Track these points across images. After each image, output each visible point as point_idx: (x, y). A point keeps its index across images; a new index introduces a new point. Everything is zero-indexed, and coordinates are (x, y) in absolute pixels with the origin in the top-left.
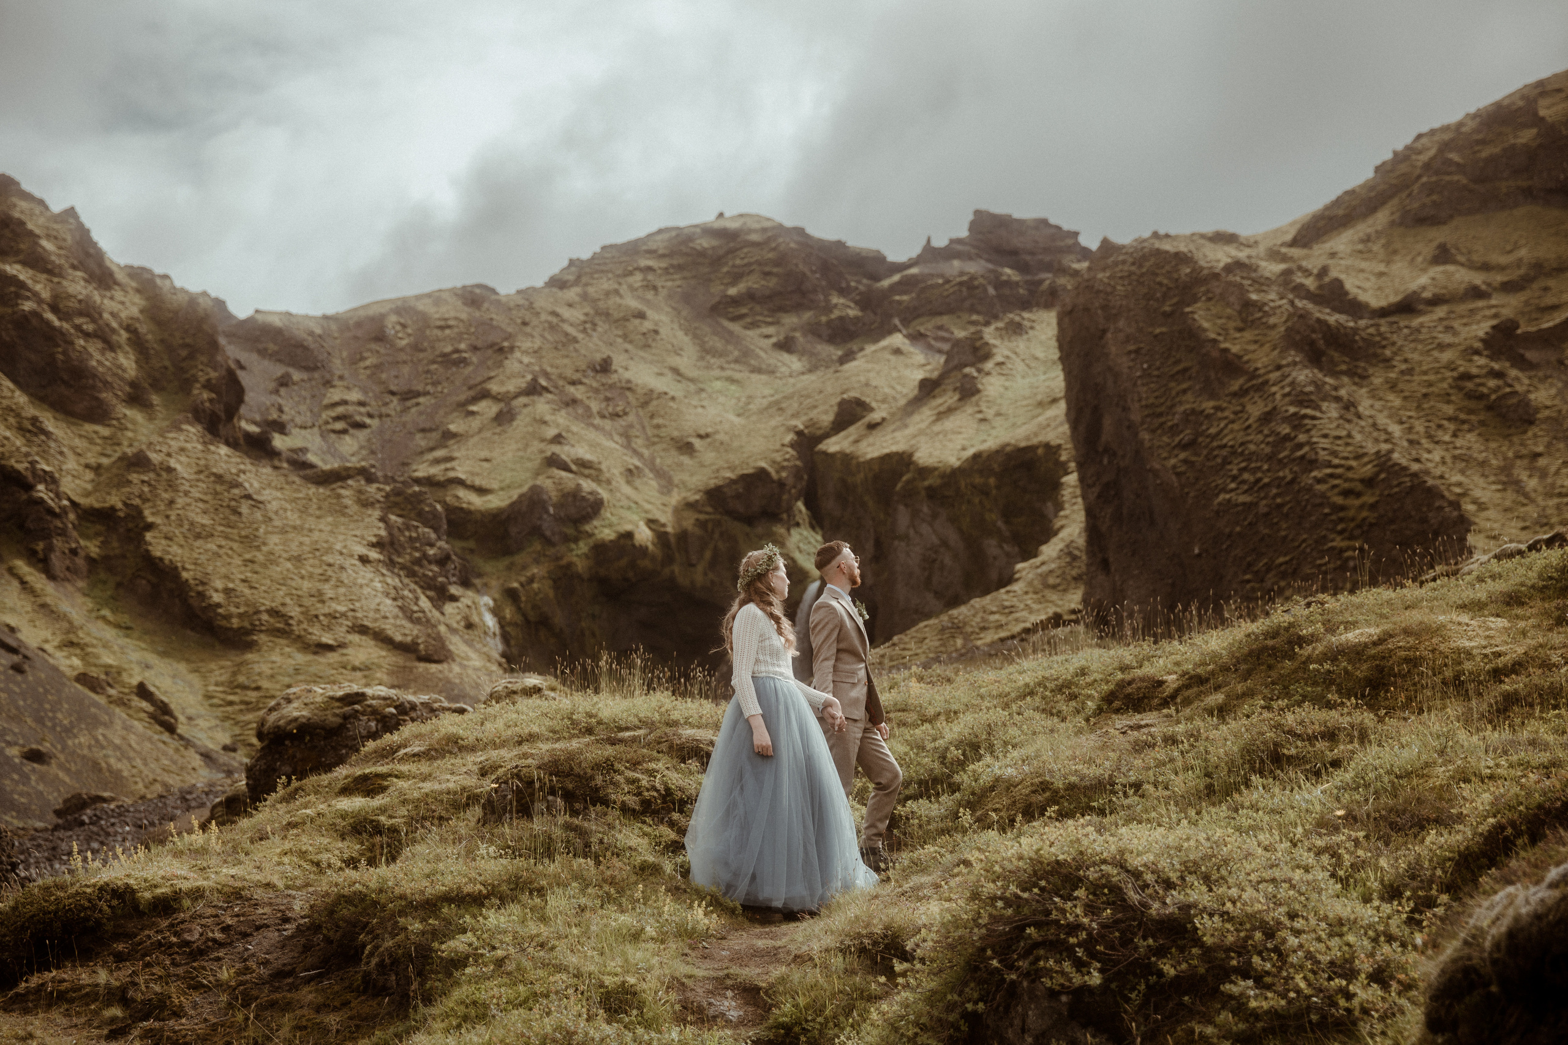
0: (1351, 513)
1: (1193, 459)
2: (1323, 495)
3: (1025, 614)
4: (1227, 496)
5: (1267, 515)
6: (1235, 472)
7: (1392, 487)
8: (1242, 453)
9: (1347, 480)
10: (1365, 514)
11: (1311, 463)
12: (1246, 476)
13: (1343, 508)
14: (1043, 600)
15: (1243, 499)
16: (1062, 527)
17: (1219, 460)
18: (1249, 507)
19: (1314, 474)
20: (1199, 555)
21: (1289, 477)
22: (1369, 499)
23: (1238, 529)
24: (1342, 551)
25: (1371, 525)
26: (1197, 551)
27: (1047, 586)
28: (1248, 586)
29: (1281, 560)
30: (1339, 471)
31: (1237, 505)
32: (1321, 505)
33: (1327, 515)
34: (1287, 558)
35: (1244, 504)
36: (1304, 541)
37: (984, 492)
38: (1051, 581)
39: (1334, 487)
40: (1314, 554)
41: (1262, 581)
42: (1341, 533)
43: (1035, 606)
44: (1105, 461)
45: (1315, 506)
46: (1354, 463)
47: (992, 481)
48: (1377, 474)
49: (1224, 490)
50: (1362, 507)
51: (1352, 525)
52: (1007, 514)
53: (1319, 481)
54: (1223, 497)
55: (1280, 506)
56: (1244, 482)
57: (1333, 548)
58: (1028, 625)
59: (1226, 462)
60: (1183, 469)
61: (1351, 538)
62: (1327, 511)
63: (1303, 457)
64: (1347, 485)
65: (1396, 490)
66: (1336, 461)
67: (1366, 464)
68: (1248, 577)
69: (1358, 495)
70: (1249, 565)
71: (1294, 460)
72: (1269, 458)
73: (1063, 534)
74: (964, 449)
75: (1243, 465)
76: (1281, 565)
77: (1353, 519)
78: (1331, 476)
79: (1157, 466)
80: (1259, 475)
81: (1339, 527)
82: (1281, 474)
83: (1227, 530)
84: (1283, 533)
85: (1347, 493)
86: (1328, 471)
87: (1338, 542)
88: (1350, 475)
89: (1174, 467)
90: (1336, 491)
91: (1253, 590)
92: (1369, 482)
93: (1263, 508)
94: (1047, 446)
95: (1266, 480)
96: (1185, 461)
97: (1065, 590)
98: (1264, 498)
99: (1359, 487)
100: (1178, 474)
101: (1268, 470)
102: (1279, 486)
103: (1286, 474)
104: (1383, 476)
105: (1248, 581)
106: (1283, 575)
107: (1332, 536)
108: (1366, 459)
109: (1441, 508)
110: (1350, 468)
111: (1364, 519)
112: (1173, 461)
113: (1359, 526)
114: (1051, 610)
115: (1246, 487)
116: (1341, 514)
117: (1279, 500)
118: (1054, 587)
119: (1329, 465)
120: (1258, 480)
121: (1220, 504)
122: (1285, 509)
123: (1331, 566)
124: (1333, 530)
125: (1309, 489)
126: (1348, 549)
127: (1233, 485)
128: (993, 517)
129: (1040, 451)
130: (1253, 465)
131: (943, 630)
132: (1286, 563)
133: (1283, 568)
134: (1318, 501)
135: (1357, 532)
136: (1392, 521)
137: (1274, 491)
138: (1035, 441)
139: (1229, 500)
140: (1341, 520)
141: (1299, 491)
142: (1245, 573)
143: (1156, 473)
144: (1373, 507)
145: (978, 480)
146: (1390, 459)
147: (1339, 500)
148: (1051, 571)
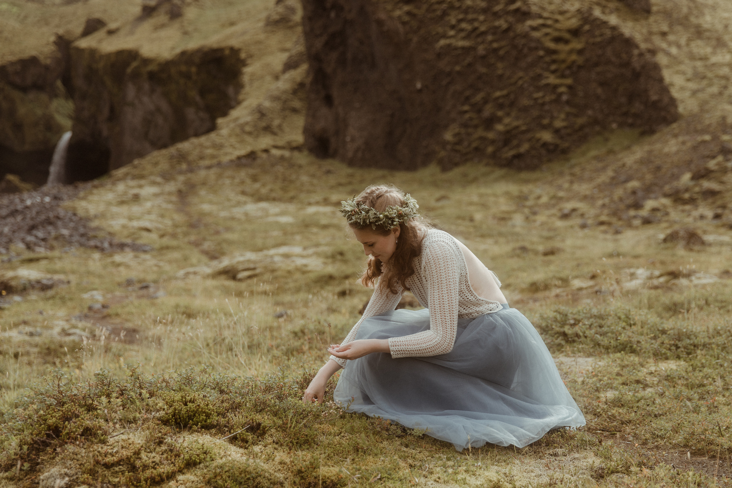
0: (562, 56)
1: (415, 11)
2: (538, 41)
3: (229, 150)
4: (448, 41)
5: (483, 57)
6: (453, 21)
7: (594, 36)
8: (459, 8)
9: (556, 30)
10: (574, 57)
11: (526, 15)
12: (464, 25)
13: (554, 52)
14: (242, 141)
15: (461, 43)
16: (244, 100)
17: (439, 13)
18: (466, 50)
19: (530, 23)
20: (420, 91)
21: (505, 26)
22: (577, 45)
23: (458, 68)
24: (556, 87)
25: (580, 67)
26: (419, 85)
27: (244, 132)
28: (467, 116)
29: (498, 94)
30: (549, 22)
31: (456, 48)
32: (536, 49)
33: (541, 57)
34: (505, 92)
35: (463, 48)
36: (521, 78)
37: (187, 76)
38: (248, 129)
39: (547, 34)
40: (531, 89)
41: (479, 111)
42: (554, 72)
43: (237, 145)
44: (333, 15)
45: (531, 49)
46: (560, 17)
47: (194, 69)
48: (582, 26)
49: (444, 36)
50: (571, 52)
51: (563, 66)
52: (202, 93)
53: (534, 29)
54: (442, 42)
55: (495, 51)
56: (462, 30)
57: (548, 85)
58: (233, 157)
59: (445, 14)
60: (406, 18)
61: (563, 76)
62: (541, 53)
63: (517, 10)
64: (556, 34)
65: (598, 39)
66: (545, 14)
67: (569, 19)
68: (466, 108)
69: (566, 42)
70: (467, 98)
71: (508, 13)
72: (485, 11)
73: (245, 104)
74: (173, 48)
75: (461, 16)
76: (498, 98)
77: (563, 61)
78: (544, 25)
79: (382, 16)
80: (476, 24)
81: (553, 67)
82: (497, 23)
83: (448, 69)
84: (500, 72)
85: (558, 40)
86: (540, 21)
87: (552, 80)
88: (558, 26)
89: (399, 17)
90: (548, 38)
91: (471, 119)
92: (575, 32)
93: (481, 50)
94: (232, 49)
95: (483, 28)
96: (409, 13)
97: (257, 136)
98: (483, 42)
99: (567, 36)
100: (404, 23)
101: (485, 21)
102: (494, 34)
103: (502, 23)
104: (587, 27)
105: (466, 112)
106: (501, 106)
107: (546, 74)
108: (568, 15)
109: (641, 55)
110: (557, 21)
111: (574, 62)
112: (398, 13)
113: (569, 67)
114: (248, 149)
115: (463, 34)
116: (554, 57)
117: (495, 45)
118: (250, 133)
119: (540, 17)
120: (475, 29)
121: (441, 47)
122: (501, 52)
123: (547, 99)
124: (547, 70)
125: (526, 36)
126: (560, 85)
127: (452, 33)
128: (194, 94)
129: (227, 52)
130: (470, 16)
131: (172, 157)
132: (503, 96)
133: (501, 101)
134: (533, 45)
135: (567, 72)
136: (597, 64)
137: (490, 38)
138: (223, 45)
139: (449, 45)
140: (554, 61)
141: (514, 38)
142: (463, 104)
143: (380, 23)
144: (580, 52)
145: (183, 68)
146: (591, 14)
147: (552, 45)
148: (247, 123)
